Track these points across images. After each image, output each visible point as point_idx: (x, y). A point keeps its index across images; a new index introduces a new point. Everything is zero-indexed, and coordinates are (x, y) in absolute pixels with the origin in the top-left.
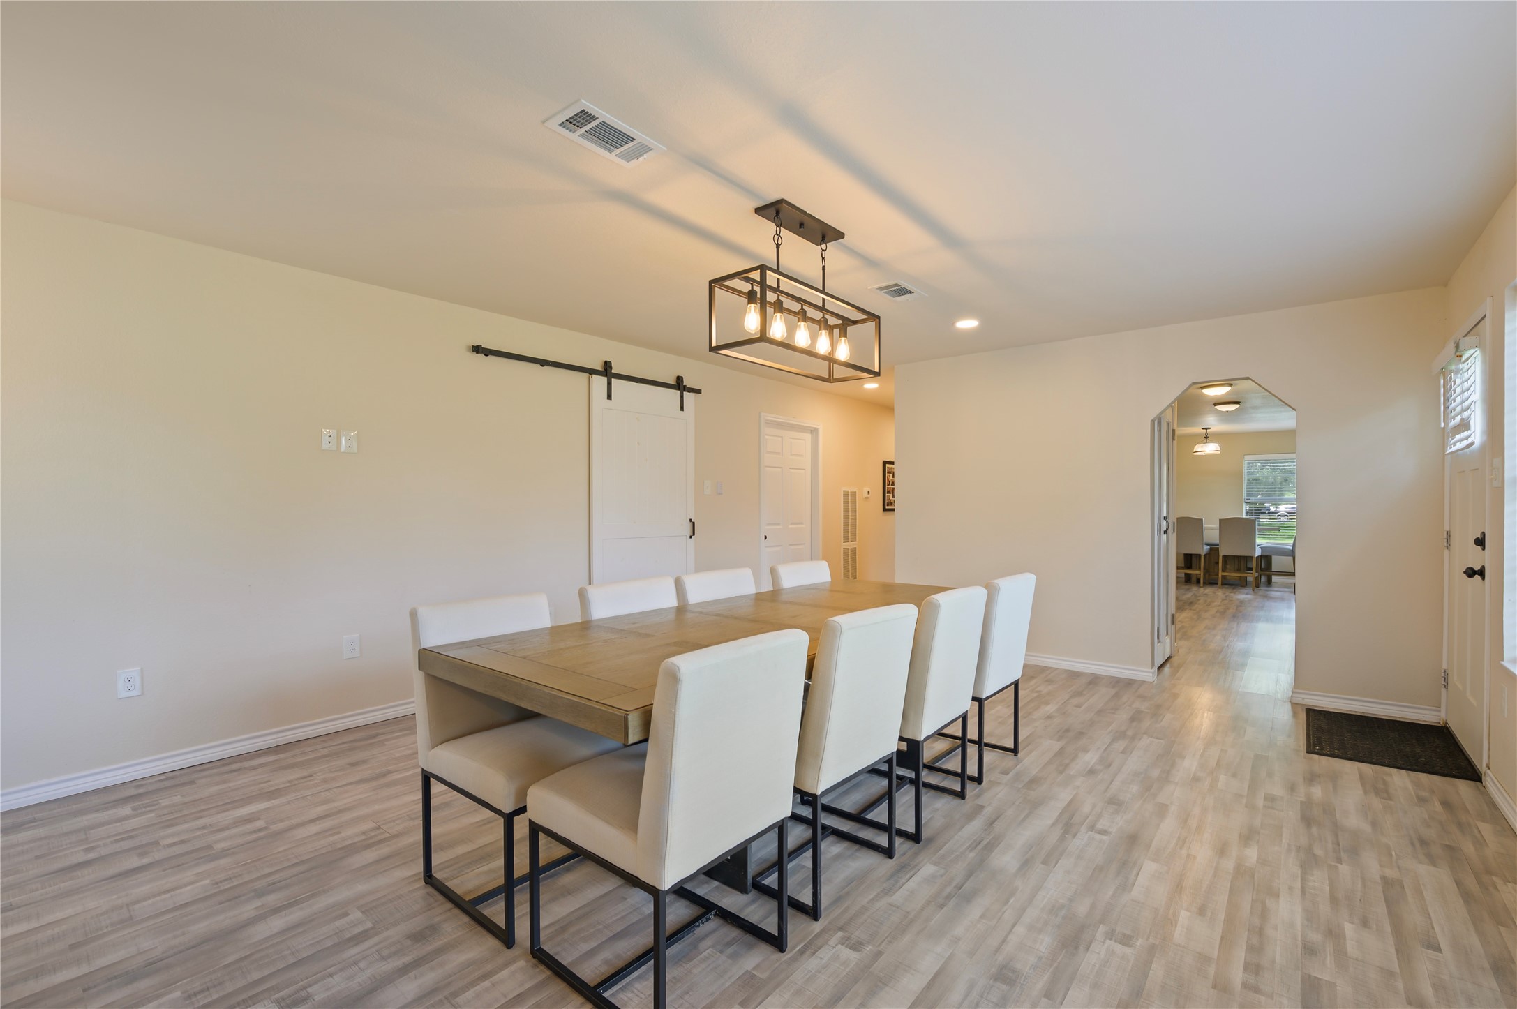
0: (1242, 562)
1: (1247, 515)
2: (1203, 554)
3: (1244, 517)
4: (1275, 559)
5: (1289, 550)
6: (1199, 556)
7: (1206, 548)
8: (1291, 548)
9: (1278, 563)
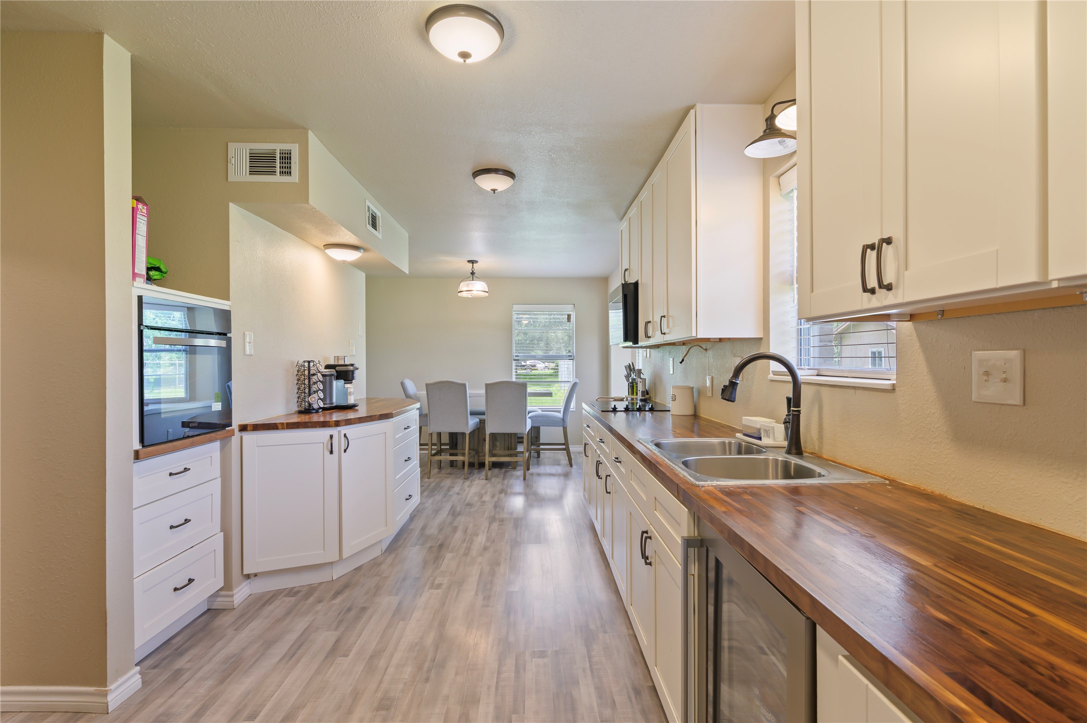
0: (510, 441)
1: (517, 378)
2: (468, 432)
3: (514, 380)
4: (544, 431)
5: (559, 418)
6: (463, 434)
7: (473, 422)
8: (560, 415)
9: (548, 434)
